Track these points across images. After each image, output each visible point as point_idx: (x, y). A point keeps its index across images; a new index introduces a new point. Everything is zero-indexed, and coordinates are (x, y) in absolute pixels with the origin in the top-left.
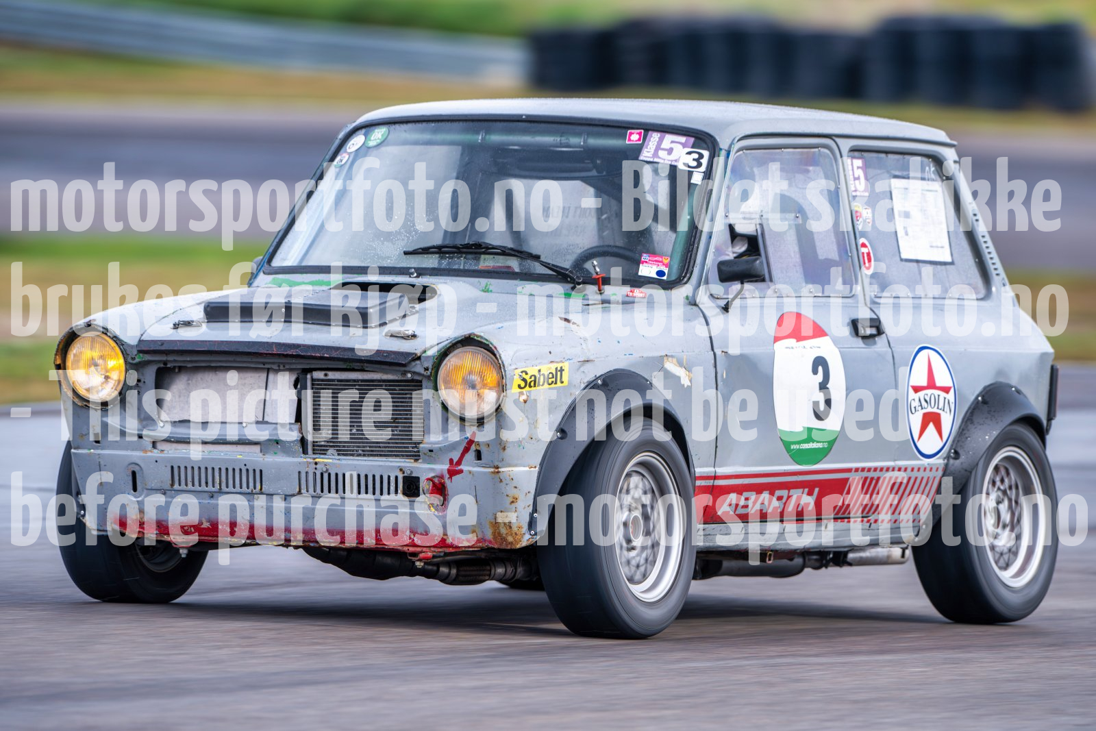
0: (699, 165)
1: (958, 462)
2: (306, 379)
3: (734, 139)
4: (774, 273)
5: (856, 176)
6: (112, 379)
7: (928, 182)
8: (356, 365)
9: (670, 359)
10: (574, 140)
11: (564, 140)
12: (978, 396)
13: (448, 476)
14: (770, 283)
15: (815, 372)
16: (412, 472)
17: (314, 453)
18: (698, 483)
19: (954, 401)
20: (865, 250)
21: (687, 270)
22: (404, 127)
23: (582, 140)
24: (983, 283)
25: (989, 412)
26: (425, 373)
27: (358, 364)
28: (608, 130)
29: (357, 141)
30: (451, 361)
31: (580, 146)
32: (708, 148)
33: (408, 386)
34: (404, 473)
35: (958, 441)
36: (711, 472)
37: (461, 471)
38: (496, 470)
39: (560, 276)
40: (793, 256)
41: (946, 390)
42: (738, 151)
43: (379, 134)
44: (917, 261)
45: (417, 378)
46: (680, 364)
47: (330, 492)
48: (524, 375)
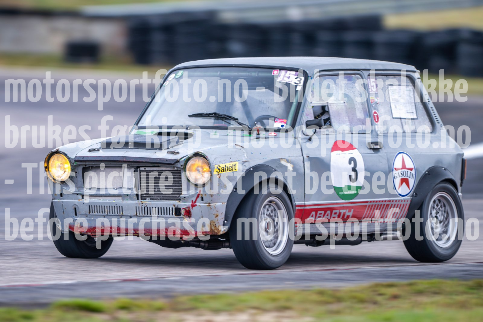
1: (417, 198)
2: (138, 170)
6: (66, 172)
7: (406, 87)
9: (283, 160)
10: (253, 74)
12: (426, 171)
13: (191, 207)
15: (350, 163)
16: (178, 206)
17: (141, 199)
18: (297, 208)
19: (414, 174)
20: (375, 115)
23: (257, 74)
24: (432, 126)
25: (431, 178)
26: (181, 167)
27: (156, 164)
29: (172, 76)
30: (191, 163)
31: (256, 76)
33: (176, 172)
34: (175, 206)
36: (303, 204)
37: (196, 205)
38: (209, 205)
41: (411, 169)
42: (317, 77)
43: (180, 73)
44: (401, 118)
45: (179, 169)
46: (288, 161)
47: (148, 214)
48: (219, 167)
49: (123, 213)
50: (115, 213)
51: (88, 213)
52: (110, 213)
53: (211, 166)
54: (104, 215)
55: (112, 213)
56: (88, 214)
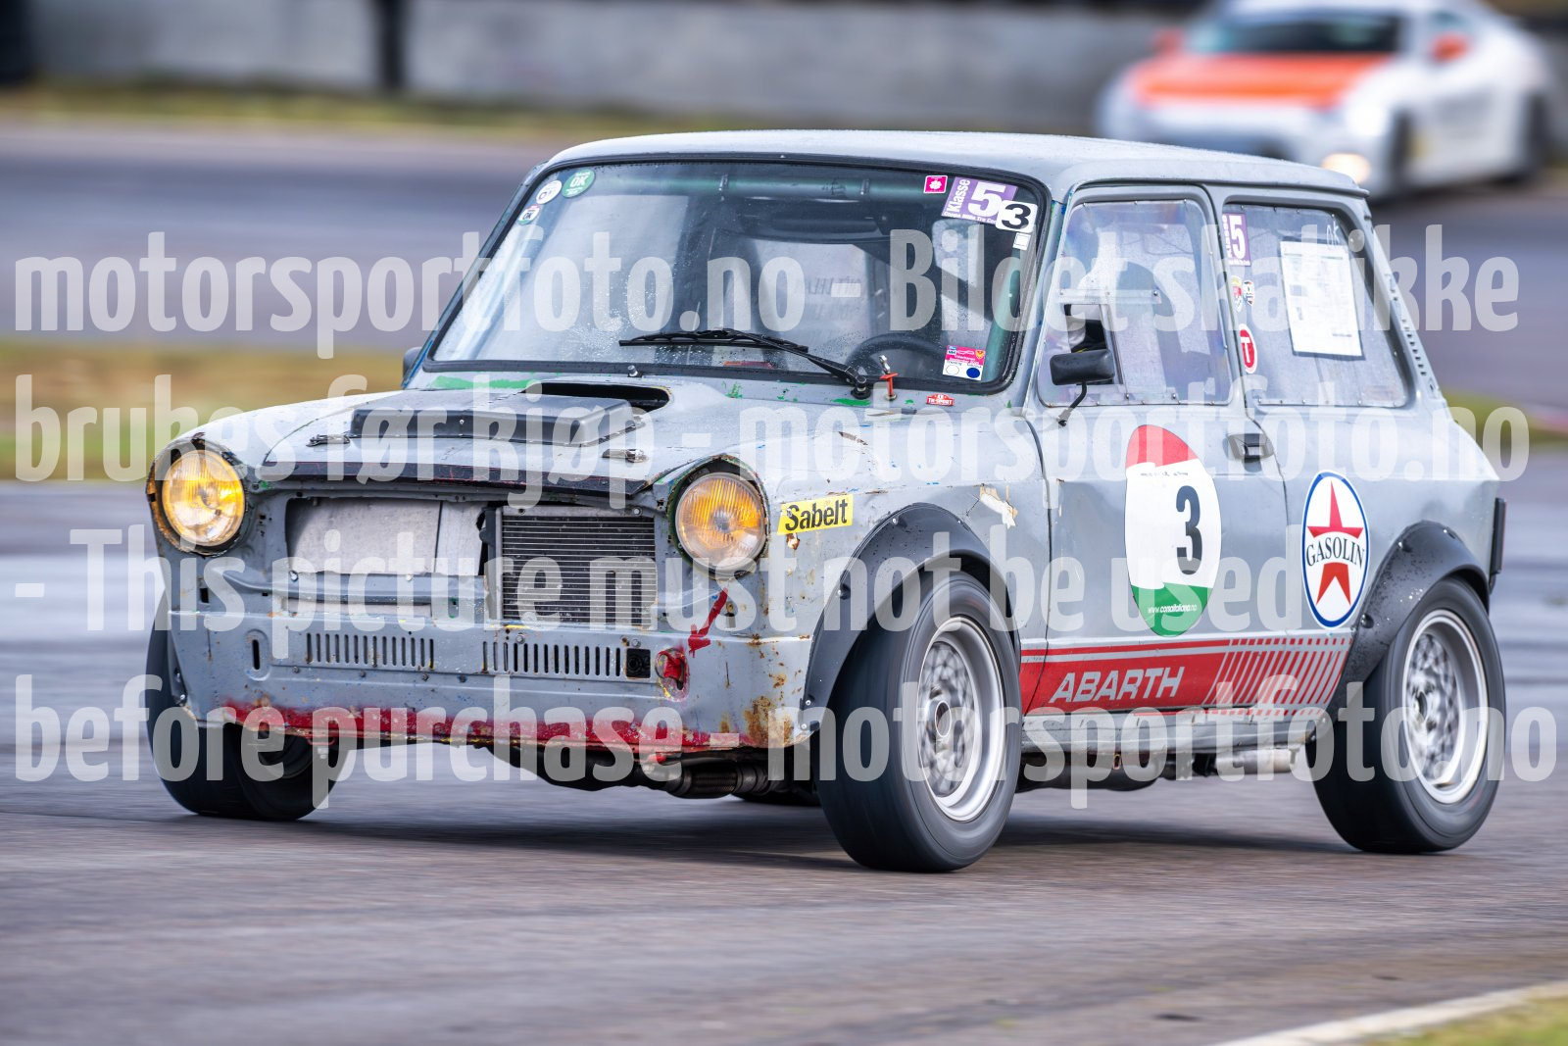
0: (1025, 223)
1: (1370, 631)
2: (495, 515)
3: (1071, 189)
4: (1125, 372)
5: (1234, 238)
6: (225, 515)
7: (1330, 246)
8: (564, 497)
9: (988, 490)
10: (852, 189)
11: (837, 188)
12: (1398, 541)
13: (689, 649)
14: (1119, 386)
15: (1180, 507)
16: (639, 643)
17: (505, 618)
18: (1025, 659)
19: (1365, 549)
20: (1245, 340)
21: (1010, 368)
22: (616, 169)
23: (862, 189)
24: (1404, 385)
25: (1413, 563)
26: (658, 508)
27: (566, 496)
28: (899, 175)
29: (551, 189)
30: (695, 492)
31: (859, 197)
32: (1037, 199)
33: (635, 525)
34: (628, 645)
35: (1371, 603)
36: (1043, 645)
37: (708, 643)
38: (756, 641)
39: (836, 375)
40: (1150, 349)
41: (1356, 533)
42: (1076, 204)
43: (581, 179)
44: (1316, 355)
45: (646, 514)
46: (1002, 496)
47: (526, 670)
48: (793, 511)
49: (435, 662)
50: (404, 664)
51: (302, 661)
52: (385, 663)
53: (768, 506)
54: (362, 670)
55: (394, 663)
56: (305, 664)
